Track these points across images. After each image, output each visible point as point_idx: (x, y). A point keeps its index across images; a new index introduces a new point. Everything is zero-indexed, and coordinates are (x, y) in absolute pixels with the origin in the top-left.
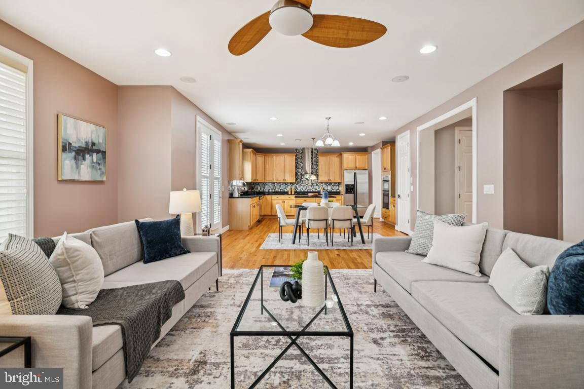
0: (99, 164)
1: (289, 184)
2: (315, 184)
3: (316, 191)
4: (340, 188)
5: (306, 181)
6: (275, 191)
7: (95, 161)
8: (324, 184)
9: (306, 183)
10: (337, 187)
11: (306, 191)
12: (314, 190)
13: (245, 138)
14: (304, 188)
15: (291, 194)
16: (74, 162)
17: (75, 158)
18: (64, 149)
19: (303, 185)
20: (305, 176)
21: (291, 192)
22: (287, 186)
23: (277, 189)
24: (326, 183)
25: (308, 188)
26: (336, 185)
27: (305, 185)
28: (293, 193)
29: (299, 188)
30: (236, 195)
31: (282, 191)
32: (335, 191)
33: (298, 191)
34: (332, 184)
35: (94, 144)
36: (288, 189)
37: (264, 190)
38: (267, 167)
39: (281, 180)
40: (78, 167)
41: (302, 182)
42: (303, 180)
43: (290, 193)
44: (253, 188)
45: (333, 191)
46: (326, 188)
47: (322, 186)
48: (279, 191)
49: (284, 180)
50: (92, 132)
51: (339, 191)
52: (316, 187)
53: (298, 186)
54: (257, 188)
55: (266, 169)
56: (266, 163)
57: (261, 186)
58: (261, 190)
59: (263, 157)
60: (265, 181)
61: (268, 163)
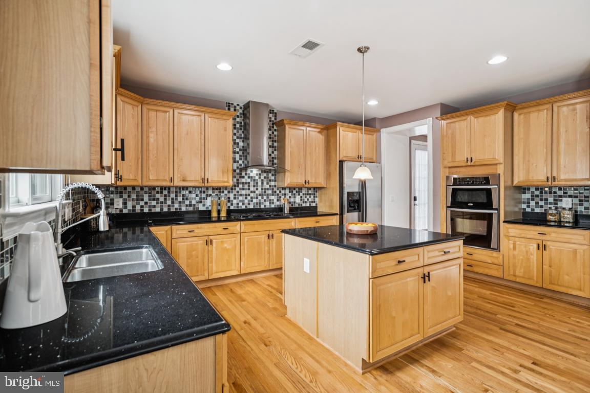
1: (210, 192)
2: (270, 192)
3: (273, 206)
4: (317, 199)
5: (252, 184)
6: (173, 210)
8: (287, 191)
9: (252, 189)
10: (312, 196)
11: (251, 207)
12: (267, 204)
14: (246, 201)
15: (219, 220)
19: (243, 192)
20: (249, 171)
21: (219, 212)
22: (204, 195)
23: (177, 206)
24: (291, 189)
25: (255, 201)
26: (310, 192)
27: (248, 192)
28: (223, 214)
29: (235, 202)
31: (191, 209)
32: (308, 205)
33: (232, 208)
34: (304, 192)
36: (208, 202)
37: (138, 208)
38: (152, 140)
39: (193, 179)
41: (241, 186)
42: (243, 180)
43: (214, 214)
45: (304, 205)
46: (292, 200)
47: (285, 194)
48: (184, 209)
49: (203, 180)
51: (314, 205)
52: (272, 197)
53: (232, 196)
54: (112, 204)
55: (148, 144)
56: (149, 127)
57: (125, 196)
58: (126, 207)
59: (137, 106)
60: (144, 184)
61: (154, 129)
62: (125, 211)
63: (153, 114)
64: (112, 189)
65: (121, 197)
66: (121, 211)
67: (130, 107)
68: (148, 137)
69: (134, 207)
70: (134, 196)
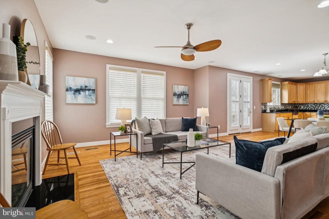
0: (186, 99)
7: (184, 98)
13: (279, 76)
16: (177, 99)
17: (178, 98)
18: (174, 95)
30: (268, 111)
35: (184, 92)
40: (178, 100)
44: (296, 107)
49: (325, 101)
50: (183, 88)
54: (301, 107)
55: (307, 93)
56: (308, 89)
57: (304, 106)
58: (304, 108)
59: (304, 85)
60: (307, 102)
61: (309, 89)
62: (304, 109)
63: (309, 86)
64: (301, 104)
65: (303, 106)
66: (303, 109)
67: (302, 86)
68: (307, 92)
69: (306, 108)
70: (306, 106)
